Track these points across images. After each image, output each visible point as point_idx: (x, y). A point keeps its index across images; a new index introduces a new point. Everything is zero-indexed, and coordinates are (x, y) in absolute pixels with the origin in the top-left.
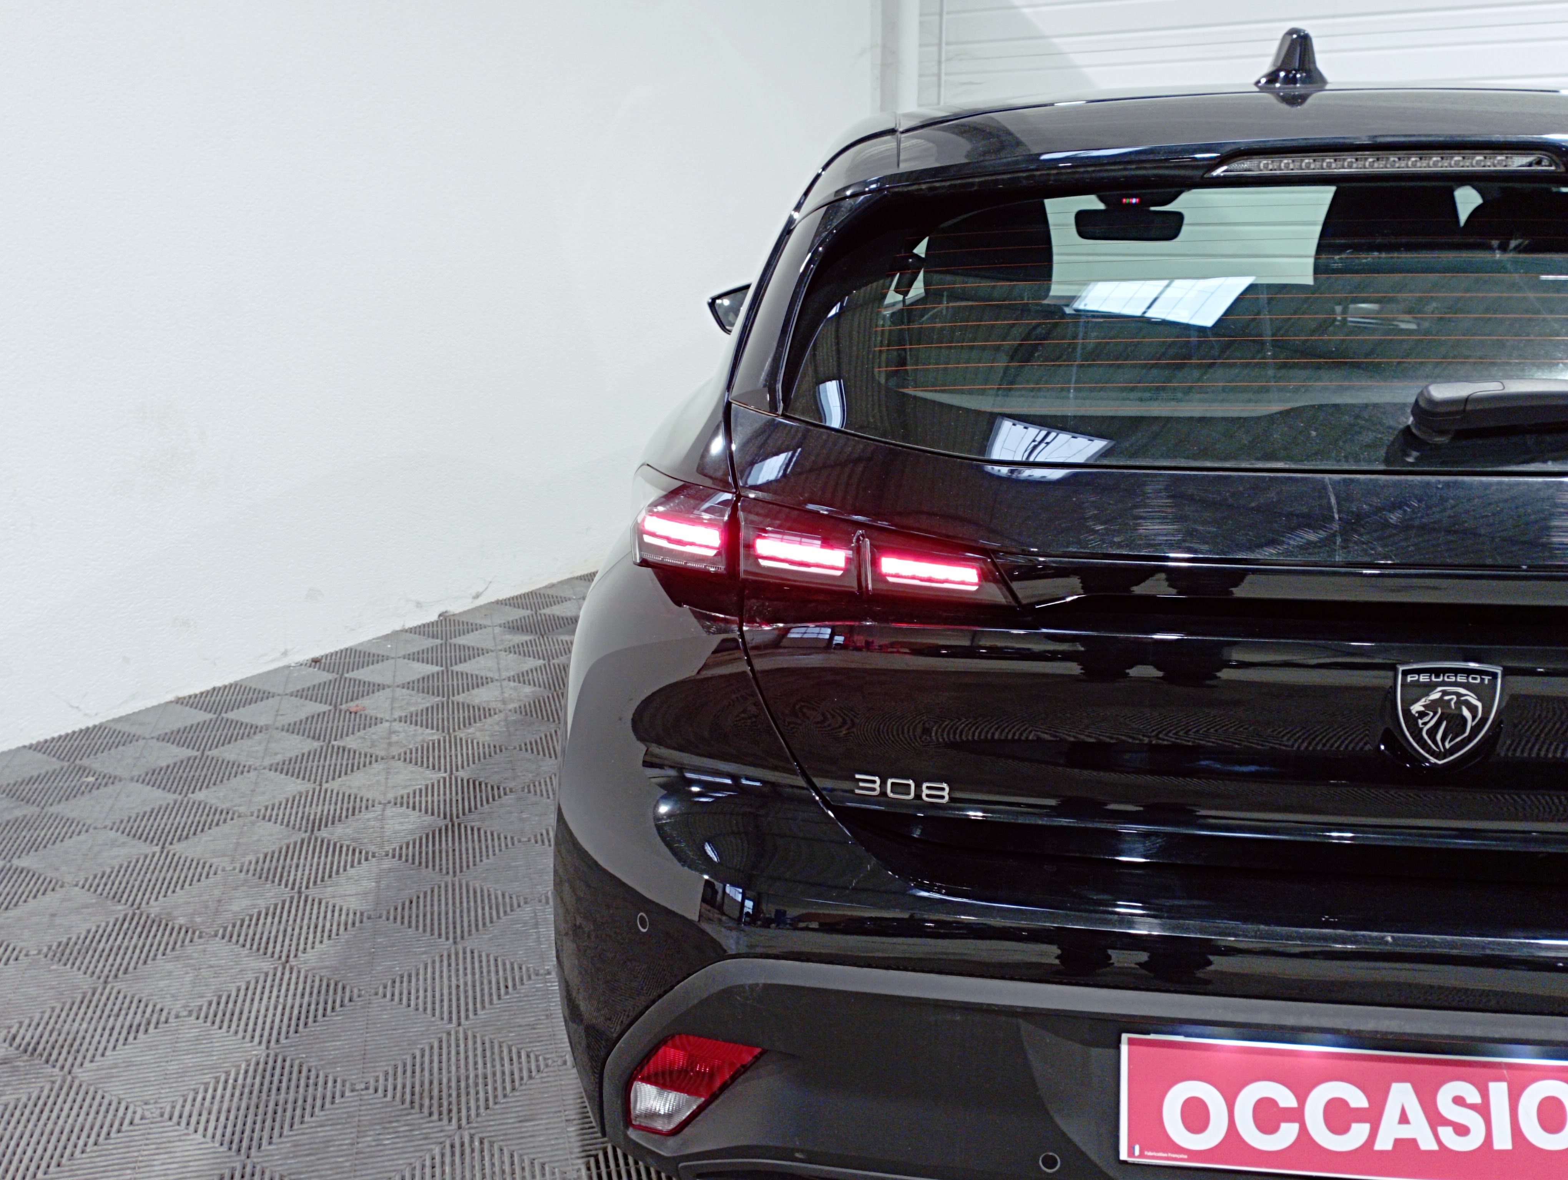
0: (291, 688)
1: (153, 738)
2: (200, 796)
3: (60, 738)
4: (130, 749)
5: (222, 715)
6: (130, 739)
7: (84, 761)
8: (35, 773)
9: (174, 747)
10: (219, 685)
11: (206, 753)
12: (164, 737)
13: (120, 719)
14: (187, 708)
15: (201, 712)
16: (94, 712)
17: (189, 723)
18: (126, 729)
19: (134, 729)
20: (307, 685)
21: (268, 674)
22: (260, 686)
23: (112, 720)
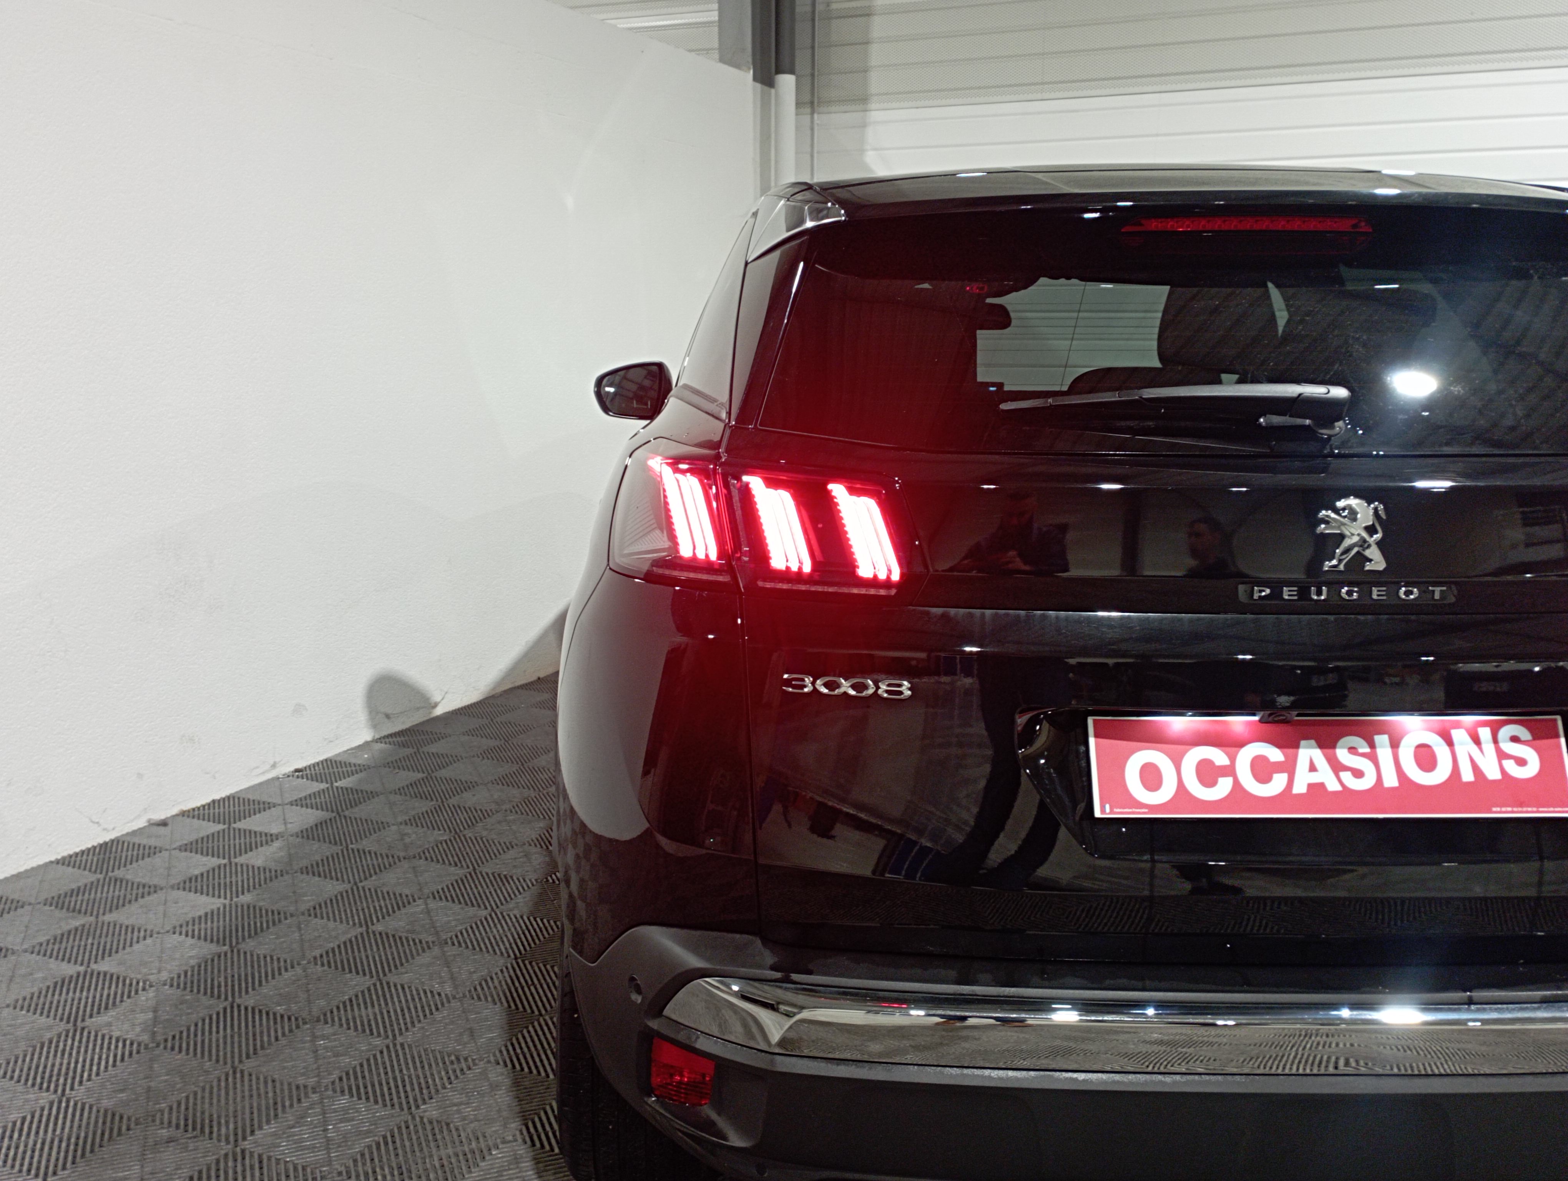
0: (289, 798)
1: (175, 849)
3: (83, 852)
4: (158, 860)
5: (233, 825)
6: (153, 851)
7: (116, 872)
8: (74, 886)
9: (199, 856)
10: (217, 797)
11: (233, 860)
12: (184, 848)
13: (134, 833)
14: (195, 820)
15: (211, 823)
16: (111, 827)
17: (203, 834)
18: (144, 841)
19: (153, 842)
20: (303, 795)
21: (261, 784)
22: (257, 797)
23: (128, 834)
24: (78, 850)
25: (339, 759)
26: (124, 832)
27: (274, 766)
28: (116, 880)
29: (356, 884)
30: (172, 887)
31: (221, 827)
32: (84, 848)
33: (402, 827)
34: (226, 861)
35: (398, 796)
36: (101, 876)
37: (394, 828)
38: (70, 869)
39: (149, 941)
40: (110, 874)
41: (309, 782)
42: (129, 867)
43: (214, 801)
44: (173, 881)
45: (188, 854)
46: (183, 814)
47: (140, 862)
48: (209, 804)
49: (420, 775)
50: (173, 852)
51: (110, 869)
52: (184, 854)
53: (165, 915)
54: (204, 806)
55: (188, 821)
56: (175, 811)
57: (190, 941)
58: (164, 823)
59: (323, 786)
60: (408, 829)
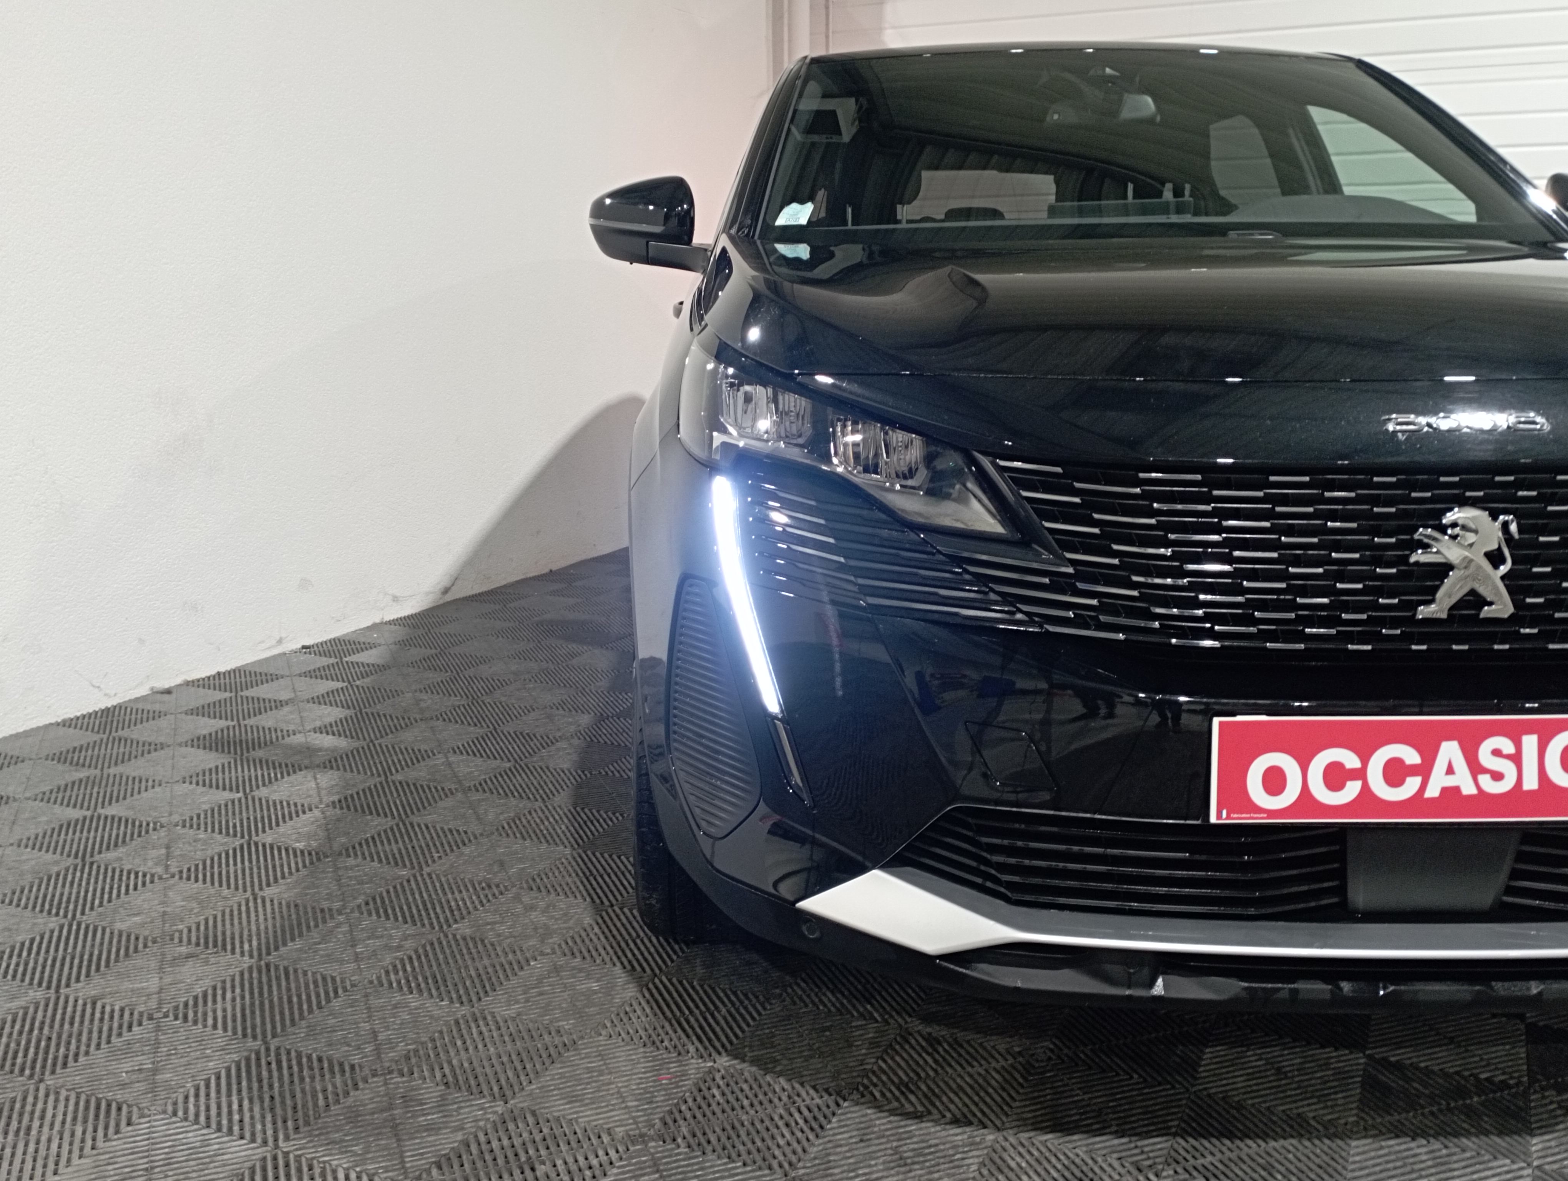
1: (181, 713)
3: (84, 716)
4: (163, 723)
5: (240, 693)
6: (157, 715)
7: (120, 733)
8: (77, 744)
9: (206, 719)
10: (222, 670)
11: (242, 722)
12: (192, 712)
13: (137, 700)
14: (201, 689)
15: (217, 692)
16: (113, 692)
17: (210, 700)
18: (148, 707)
19: (157, 707)
20: (312, 668)
21: (267, 660)
22: (264, 670)
23: (130, 701)
24: (78, 714)
25: (347, 638)
26: (127, 699)
27: (280, 641)
28: (120, 740)
29: (372, 741)
30: (180, 745)
31: (227, 695)
32: (85, 713)
33: (417, 694)
34: (235, 722)
35: (411, 669)
36: (105, 737)
37: (410, 695)
38: (71, 730)
39: (157, 789)
40: (113, 734)
41: (318, 657)
42: (132, 727)
43: (219, 673)
44: (180, 739)
45: (195, 717)
46: (187, 683)
47: (144, 724)
48: (214, 677)
49: (433, 651)
50: (179, 716)
51: (114, 730)
52: (190, 717)
53: (173, 767)
54: (209, 678)
55: (193, 690)
56: (179, 680)
57: (200, 789)
58: (168, 692)
59: (333, 660)
60: (423, 696)
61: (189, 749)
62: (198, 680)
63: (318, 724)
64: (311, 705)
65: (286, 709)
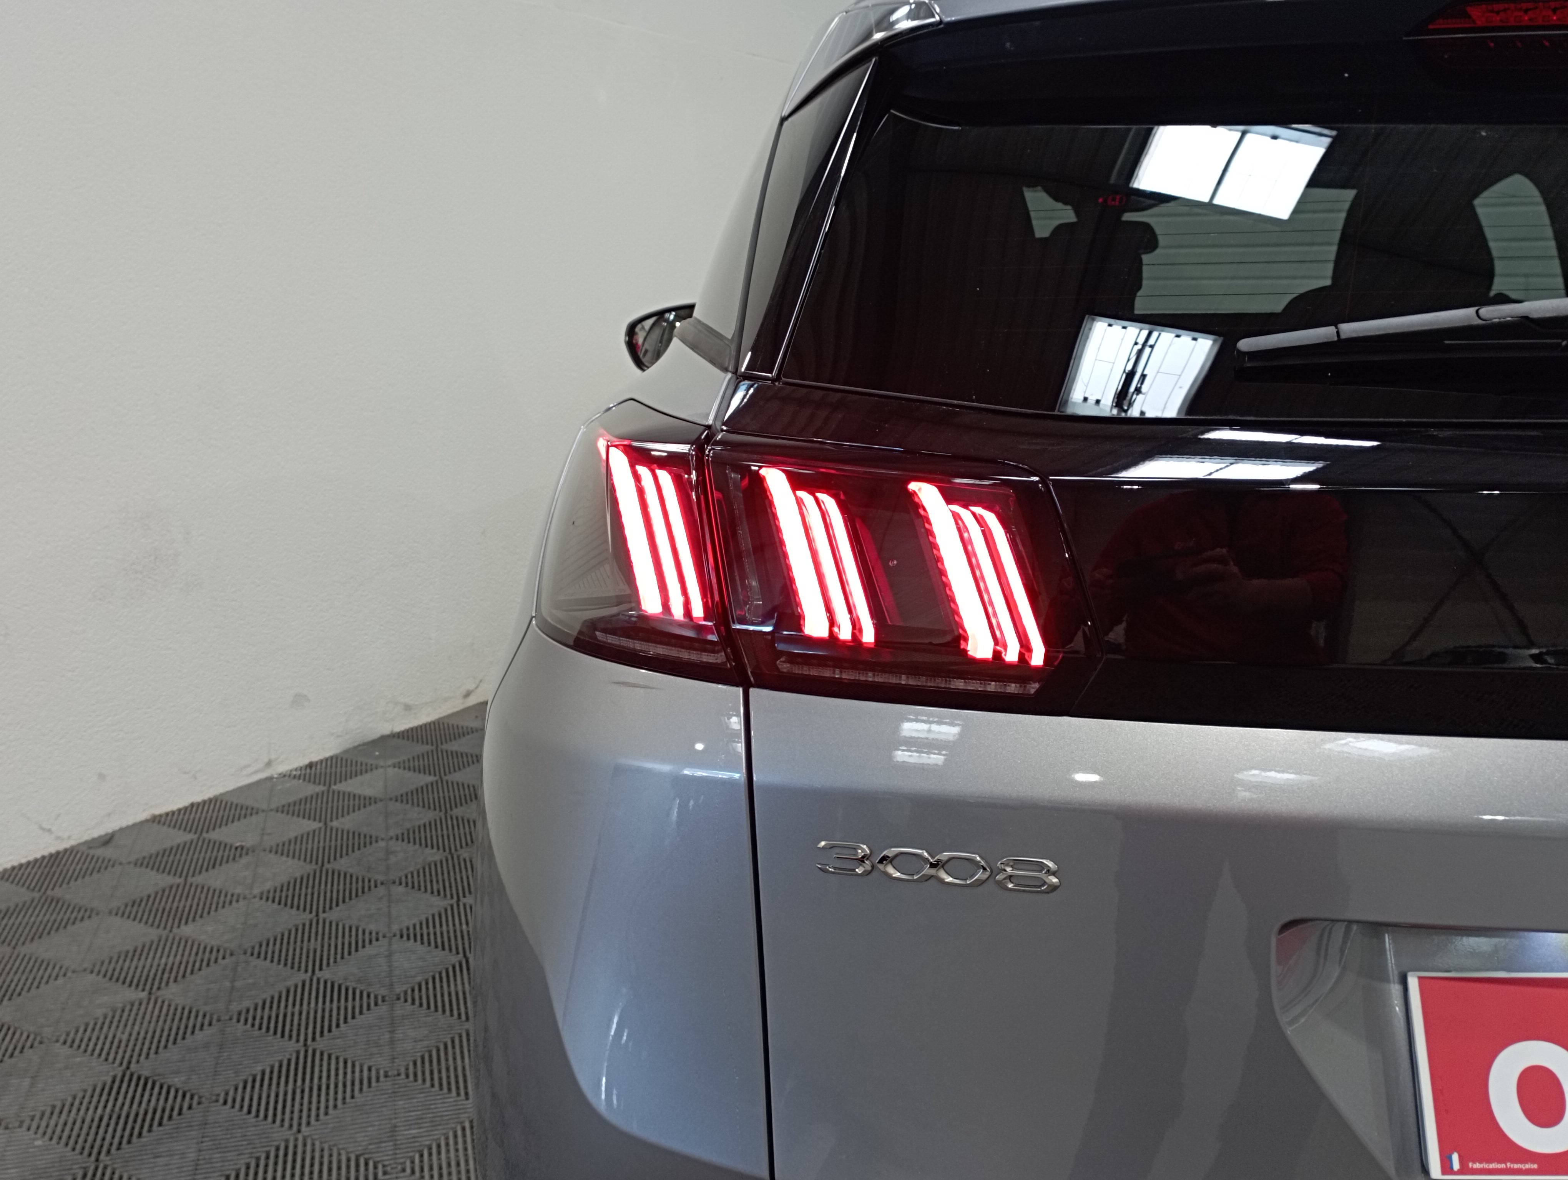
2: (187, 930)
61: (117, 920)
62: (167, 814)
63: (269, 885)
64: (272, 856)
65: (244, 860)
